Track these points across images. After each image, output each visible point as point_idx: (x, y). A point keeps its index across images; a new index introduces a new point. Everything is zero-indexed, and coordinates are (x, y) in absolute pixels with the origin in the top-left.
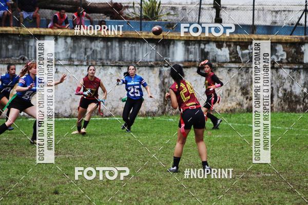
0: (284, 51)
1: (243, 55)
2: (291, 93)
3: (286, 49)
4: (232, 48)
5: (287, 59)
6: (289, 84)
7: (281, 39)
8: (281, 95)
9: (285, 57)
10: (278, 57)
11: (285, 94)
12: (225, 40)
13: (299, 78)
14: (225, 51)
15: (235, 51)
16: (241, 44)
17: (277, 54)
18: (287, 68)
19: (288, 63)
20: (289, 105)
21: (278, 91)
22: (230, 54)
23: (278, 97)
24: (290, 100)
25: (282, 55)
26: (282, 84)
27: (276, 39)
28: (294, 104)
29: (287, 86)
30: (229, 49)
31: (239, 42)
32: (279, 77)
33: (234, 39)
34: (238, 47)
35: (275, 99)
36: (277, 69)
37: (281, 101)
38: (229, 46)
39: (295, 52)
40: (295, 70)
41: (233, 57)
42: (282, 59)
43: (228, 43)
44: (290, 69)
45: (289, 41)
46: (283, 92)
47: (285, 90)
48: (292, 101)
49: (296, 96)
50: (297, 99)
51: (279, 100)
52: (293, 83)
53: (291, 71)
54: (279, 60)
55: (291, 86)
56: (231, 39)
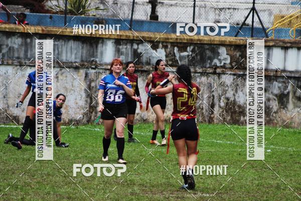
0: (227, 54)
1: (181, 58)
2: (235, 102)
3: (230, 52)
4: (168, 50)
5: (231, 63)
6: (232, 93)
7: (225, 41)
8: (222, 104)
9: (228, 61)
10: (220, 61)
11: (227, 104)
12: (162, 40)
13: (244, 85)
14: (160, 53)
15: (172, 53)
16: (179, 45)
17: (219, 57)
18: (230, 74)
19: (232, 68)
20: (231, 116)
21: (220, 99)
22: (167, 56)
23: (220, 107)
24: (232, 110)
25: (225, 59)
26: (225, 92)
27: (219, 41)
28: (237, 115)
29: (230, 94)
30: (165, 51)
31: (177, 43)
32: (222, 85)
33: (171, 39)
34: (176, 49)
35: (216, 109)
36: (219, 75)
37: (223, 111)
38: (165, 47)
39: (240, 56)
40: (239, 76)
41: (170, 60)
42: (225, 64)
43: (165, 44)
44: (234, 75)
45: (234, 43)
46: (225, 101)
47: (228, 99)
48: (235, 112)
49: (240, 107)
50: (241, 110)
51: (221, 110)
52: (236, 91)
53: (235, 77)
54: (222, 64)
55: (234, 95)
56: (168, 39)
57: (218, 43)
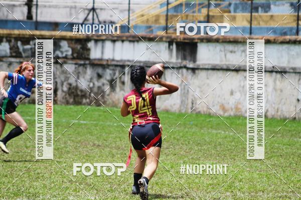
0: (69, 47)
1: (24, 50)
2: (77, 88)
3: (71, 45)
4: (12, 44)
5: (72, 54)
6: (74, 79)
7: (65, 36)
8: (65, 89)
9: (70, 53)
10: (62, 52)
11: (70, 89)
12: (5, 36)
13: (85, 73)
14: (4, 46)
15: (16, 46)
16: (22, 40)
17: (61, 50)
18: (72, 64)
19: (73, 58)
20: (74, 99)
21: (62, 85)
22: (11, 49)
23: (63, 91)
24: (75, 94)
25: (67, 51)
26: (67, 78)
28: (79, 98)
29: (72, 80)
30: (10, 45)
31: (21, 38)
32: (64, 72)
33: (14, 34)
34: (19, 43)
35: (59, 93)
36: (61, 65)
37: (66, 95)
38: (9, 41)
39: (81, 48)
40: (81, 65)
41: (14, 52)
42: (66, 55)
43: (8, 39)
44: (76, 64)
45: (74, 38)
46: (68, 86)
47: (70, 85)
48: (77, 95)
49: (82, 91)
50: (83, 94)
51: (64, 94)
52: (78, 78)
53: (77, 66)
54: (64, 55)
55: (76, 81)
56: (11, 34)
57: (59, 37)
